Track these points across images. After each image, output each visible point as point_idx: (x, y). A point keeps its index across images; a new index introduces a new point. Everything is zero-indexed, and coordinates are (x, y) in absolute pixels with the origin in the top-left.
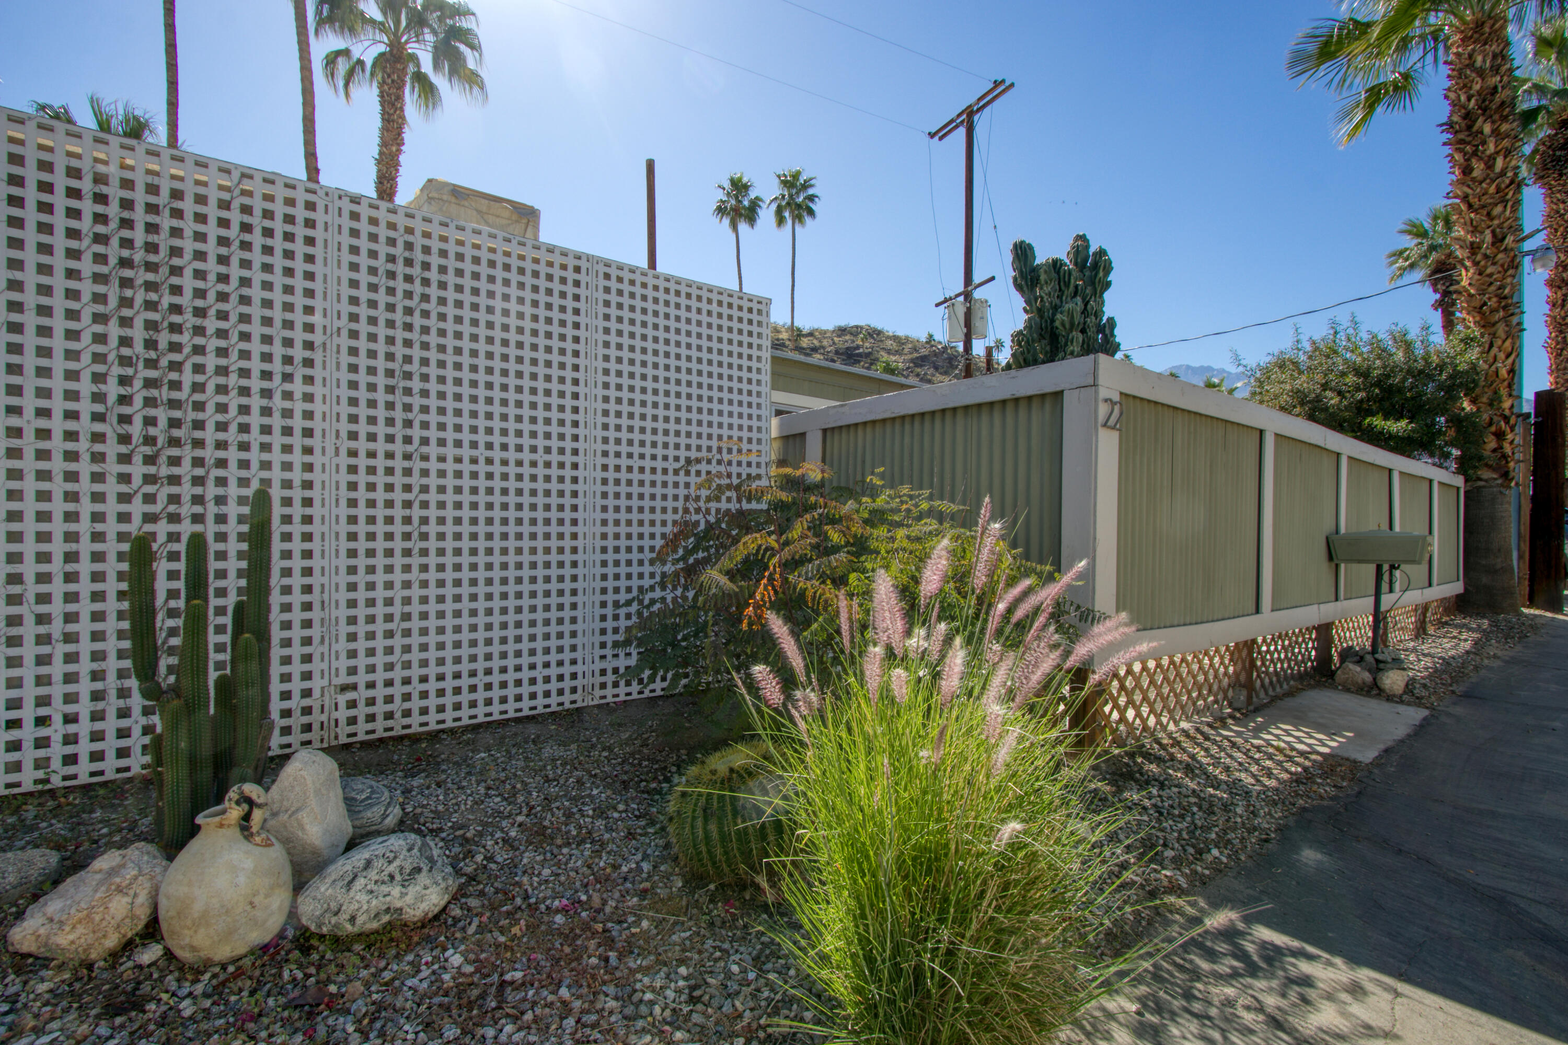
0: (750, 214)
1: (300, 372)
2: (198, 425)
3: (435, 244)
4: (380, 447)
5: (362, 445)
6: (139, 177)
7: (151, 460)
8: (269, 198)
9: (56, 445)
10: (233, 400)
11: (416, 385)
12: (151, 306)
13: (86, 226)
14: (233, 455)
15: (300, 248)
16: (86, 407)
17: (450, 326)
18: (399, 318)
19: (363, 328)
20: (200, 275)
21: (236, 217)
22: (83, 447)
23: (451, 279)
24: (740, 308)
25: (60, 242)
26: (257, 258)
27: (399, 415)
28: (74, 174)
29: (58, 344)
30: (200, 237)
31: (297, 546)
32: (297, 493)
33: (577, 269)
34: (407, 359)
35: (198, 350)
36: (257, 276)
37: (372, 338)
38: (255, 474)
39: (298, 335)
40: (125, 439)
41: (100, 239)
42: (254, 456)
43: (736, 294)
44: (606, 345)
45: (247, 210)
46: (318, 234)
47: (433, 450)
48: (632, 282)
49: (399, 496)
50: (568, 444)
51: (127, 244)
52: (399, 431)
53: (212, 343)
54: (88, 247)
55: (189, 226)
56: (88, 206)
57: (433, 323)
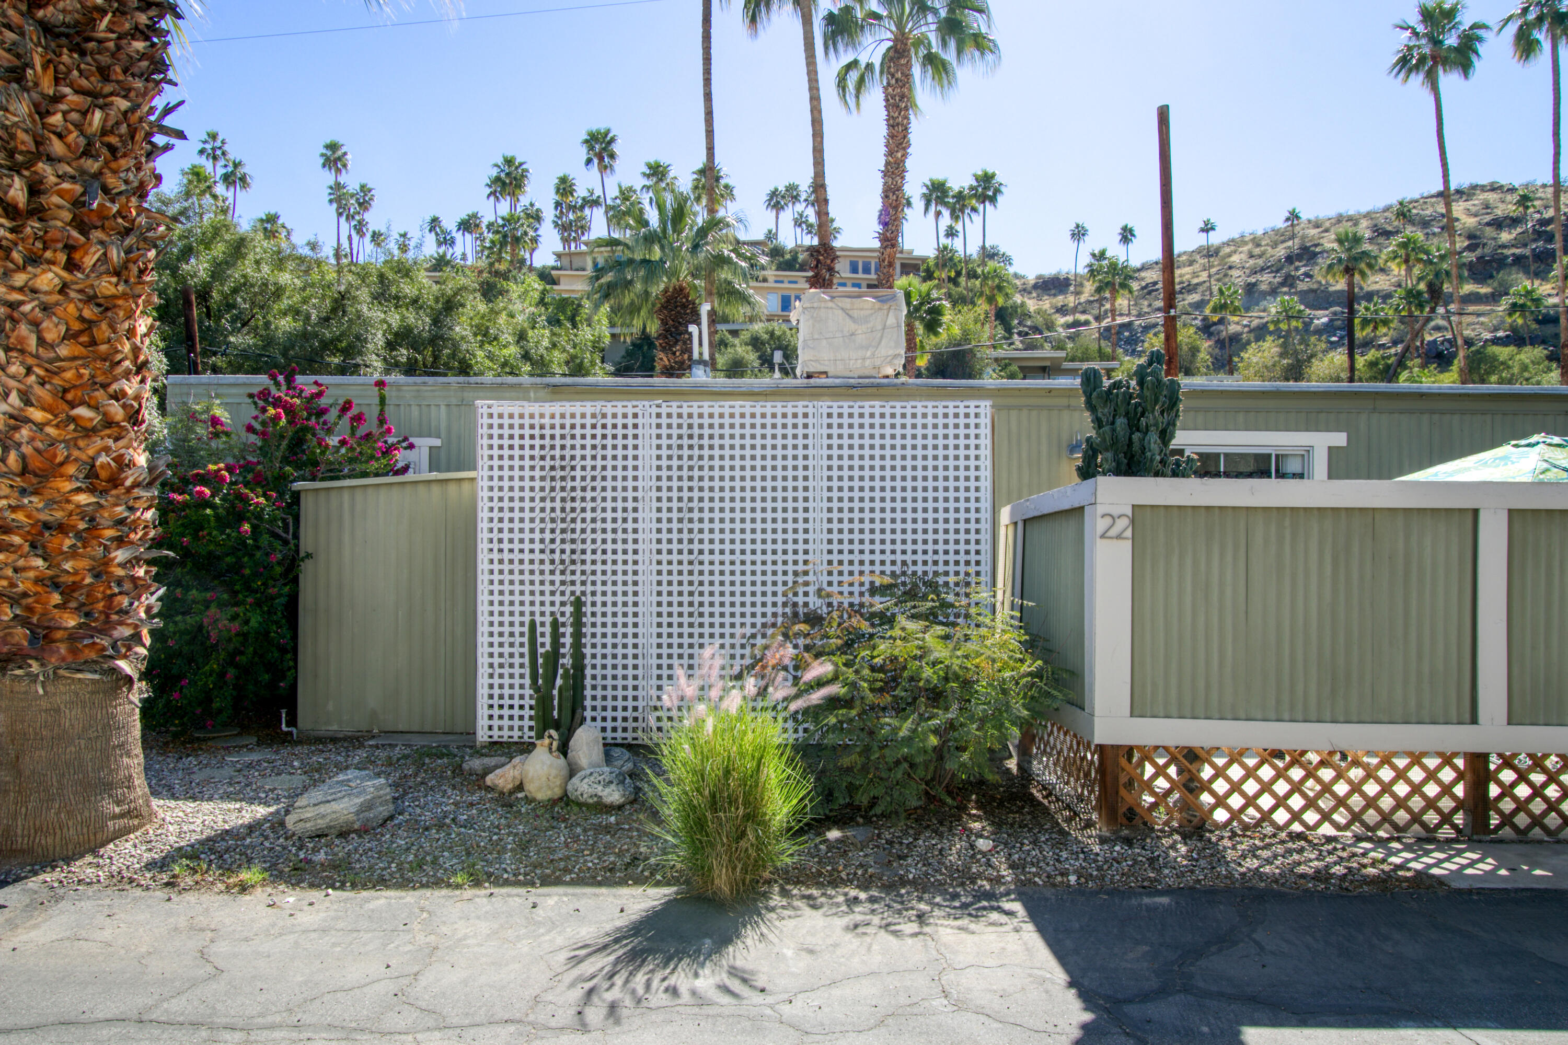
0: (1462, 57)
1: (631, 515)
2: (584, 552)
3: (706, 421)
4: (675, 557)
5: (664, 557)
6: (557, 421)
7: (563, 572)
8: (614, 416)
9: (527, 567)
10: (599, 536)
11: (696, 515)
12: (563, 489)
13: (537, 452)
14: (599, 567)
15: (630, 442)
16: (537, 546)
17: (717, 473)
18: (685, 473)
19: (664, 484)
20: (583, 468)
21: (599, 432)
22: (536, 567)
23: (716, 442)
24: (956, 416)
25: (527, 463)
26: (609, 452)
27: (685, 536)
28: (532, 427)
29: (527, 515)
30: (583, 447)
31: (630, 620)
32: (630, 589)
33: (806, 415)
34: (690, 499)
35: (583, 510)
36: (610, 463)
37: (670, 489)
38: (609, 578)
39: (630, 494)
40: (552, 562)
41: (543, 458)
42: (609, 567)
43: (951, 404)
44: (830, 468)
45: (604, 426)
46: (639, 432)
47: (706, 557)
48: (851, 415)
49: (686, 588)
50: (801, 547)
51: (553, 458)
52: (685, 547)
53: (589, 505)
54: (538, 463)
55: (578, 442)
56: (537, 442)
57: (706, 473)
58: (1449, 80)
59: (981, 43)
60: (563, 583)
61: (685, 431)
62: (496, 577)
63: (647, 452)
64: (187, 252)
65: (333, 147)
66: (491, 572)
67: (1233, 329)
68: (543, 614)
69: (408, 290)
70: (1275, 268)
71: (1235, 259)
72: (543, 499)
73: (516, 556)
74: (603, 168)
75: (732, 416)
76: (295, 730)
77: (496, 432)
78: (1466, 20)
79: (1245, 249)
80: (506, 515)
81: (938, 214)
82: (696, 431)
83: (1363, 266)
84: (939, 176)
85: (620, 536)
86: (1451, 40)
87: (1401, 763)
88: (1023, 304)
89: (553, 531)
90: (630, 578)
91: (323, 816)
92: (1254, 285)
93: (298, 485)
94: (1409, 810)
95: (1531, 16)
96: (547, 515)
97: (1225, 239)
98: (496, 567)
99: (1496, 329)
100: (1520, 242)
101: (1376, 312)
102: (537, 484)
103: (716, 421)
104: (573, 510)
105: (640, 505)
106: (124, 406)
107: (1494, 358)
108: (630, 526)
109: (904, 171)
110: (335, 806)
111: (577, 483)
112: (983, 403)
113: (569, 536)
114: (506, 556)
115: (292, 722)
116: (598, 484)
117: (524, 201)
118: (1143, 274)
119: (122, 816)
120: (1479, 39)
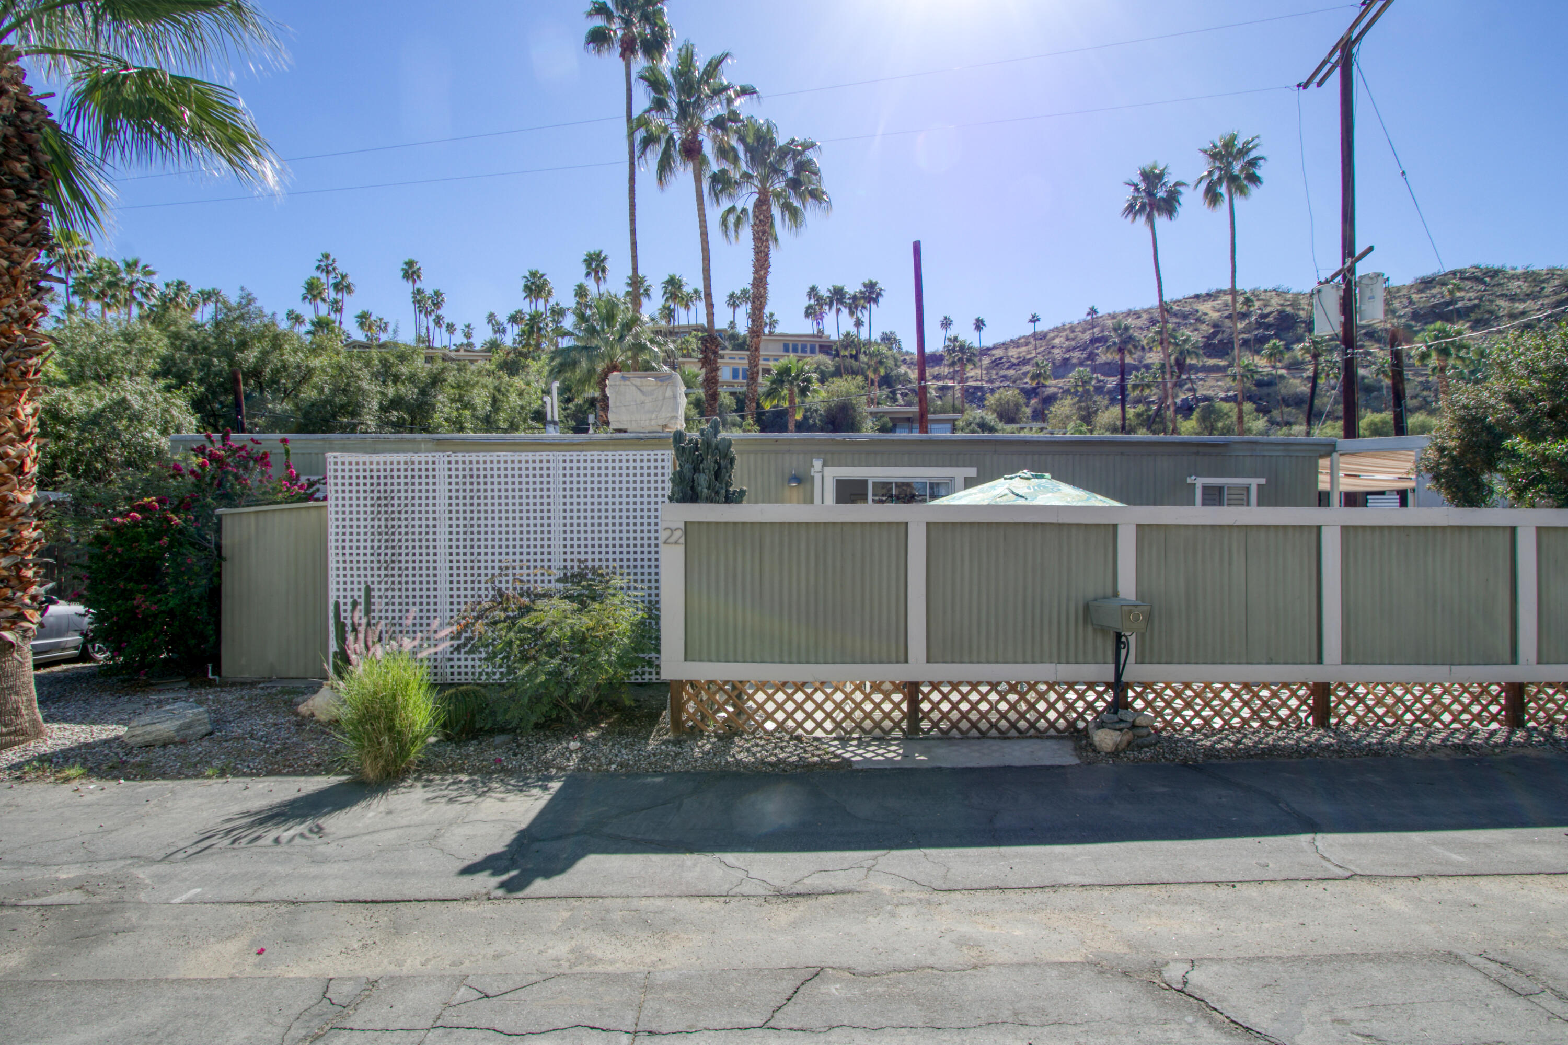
0: (1169, 205)
1: (431, 530)
2: (400, 555)
3: (482, 466)
4: (461, 558)
5: (454, 558)
6: (382, 467)
7: (386, 569)
8: (420, 463)
9: (362, 565)
10: (410, 544)
11: (475, 529)
12: (386, 512)
13: (368, 488)
14: (410, 565)
15: (431, 480)
16: (369, 551)
17: (489, 501)
18: (468, 501)
19: (454, 508)
20: (399, 498)
21: (409, 473)
22: (368, 565)
23: (489, 480)
24: (649, 461)
25: (362, 495)
26: (417, 487)
27: (468, 543)
28: (365, 470)
29: (362, 530)
30: (399, 484)
31: (432, 600)
32: (432, 579)
33: (548, 461)
34: (472, 519)
35: (400, 526)
36: (417, 495)
37: (458, 512)
38: (417, 572)
39: (431, 516)
40: (379, 561)
41: (372, 491)
42: (417, 565)
43: (645, 453)
44: (565, 497)
45: (413, 470)
46: (437, 473)
47: (483, 558)
48: (578, 461)
49: (469, 579)
50: (546, 550)
51: (379, 491)
52: (468, 550)
53: (404, 523)
54: (369, 495)
55: (396, 481)
56: (368, 481)
57: (482, 501)
58: (1161, 221)
59: (816, 195)
60: (386, 576)
61: (467, 472)
62: (341, 572)
63: (442, 487)
64: (243, 345)
65: (410, 264)
66: (338, 569)
67: (1051, 390)
68: (345, 597)
69: (404, 370)
70: (1083, 348)
71: (1057, 341)
72: (373, 520)
73: (355, 558)
74: (598, 280)
75: (499, 462)
76: (217, 678)
77: (340, 474)
78: (1170, 180)
79: (1064, 334)
80: (348, 530)
81: (838, 311)
82: (475, 473)
83: (1130, 346)
84: (839, 284)
85: (424, 544)
86: (1161, 194)
87: (946, 689)
88: (906, 373)
89: (380, 541)
90: (431, 572)
91: (150, 733)
92: (1068, 359)
93: (219, 511)
94: (873, 720)
95: (1216, 176)
96: (375, 530)
97: (1051, 327)
98: (341, 565)
99: (1228, 390)
100: (1246, 330)
101: (1142, 379)
102: (369, 509)
103: (488, 466)
104: (393, 526)
105: (438, 523)
106: (8, 463)
107: (1220, 410)
108: (431, 537)
109: (766, 284)
110: (159, 726)
111: (396, 509)
112: (666, 452)
113: (390, 544)
114: (348, 558)
115: (217, 670)
116: (410, 509)
117: (552, 302)
118: (994, 352)
119: (9, 734)
120: (1179, 193)
